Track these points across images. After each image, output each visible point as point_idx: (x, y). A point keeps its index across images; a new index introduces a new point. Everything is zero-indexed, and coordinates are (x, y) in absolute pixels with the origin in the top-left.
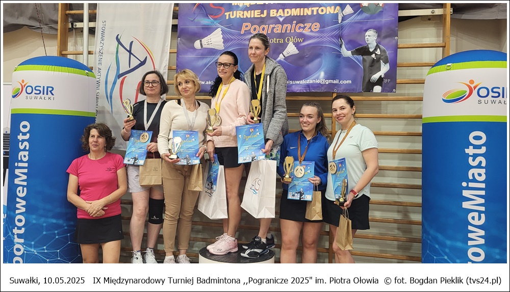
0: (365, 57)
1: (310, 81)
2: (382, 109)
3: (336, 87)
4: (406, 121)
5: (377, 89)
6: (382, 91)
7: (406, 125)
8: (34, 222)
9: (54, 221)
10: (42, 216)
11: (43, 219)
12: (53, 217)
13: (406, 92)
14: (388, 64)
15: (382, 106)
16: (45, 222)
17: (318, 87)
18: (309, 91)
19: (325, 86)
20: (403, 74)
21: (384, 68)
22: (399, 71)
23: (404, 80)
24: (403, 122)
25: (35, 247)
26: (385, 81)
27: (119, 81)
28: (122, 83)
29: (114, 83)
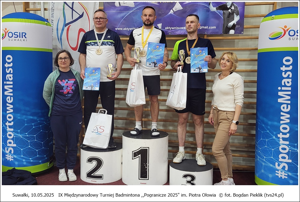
0: (224, 11)
2: (235, 44)
3: (206, 31)
4: (250, 52)
5: (232, 32)
6: (235, 33)
7: (250, 54)
8: (19, 118)
9: (31, 117)
10: (24, 114)
11: (24, 116)
12: (31, 115)
13: (250, 33)
14: (239, 16)
15: (235, 42)
16: (26, 118)
19: (200, 30)
20: (248, 23)
21: (237, 18)
22: (246, 20)
23: (248, 26)
24: (248, 52)
25: (21, 133)
26: (237, 26)
27: (66, 28)
28: (68, 29)
29: (63, 30)
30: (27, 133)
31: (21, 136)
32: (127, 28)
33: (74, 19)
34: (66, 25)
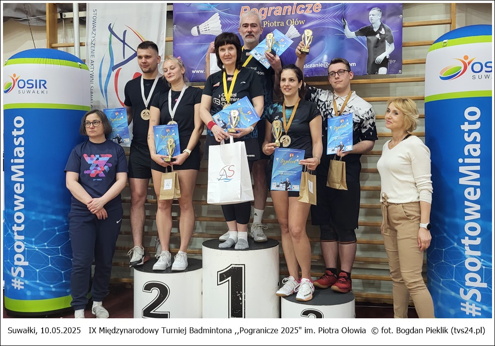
0: (369, 38)
1: (312, 65)
2: (391, 91)
5: (383, 71)
8: (33, 218)
9: (54, 217)
10: (41, 212)
11: (42, 216)
12: (53, 213)
13: (412, 73)
14: (393, 44)
15: (390, 88)
16: (44, 218)
17: (321, 71)
18: (312, 76)
20: (408, 55)
21: (389, 49)
22: (405, 51)
23: (409, 61)
25: (36, 243)
27: (114, 73)
28: (117, 75)
29: (109, 76)
30: (46, 244)
31: (36, 248)
33: (126, 58)
34: (113, 68)
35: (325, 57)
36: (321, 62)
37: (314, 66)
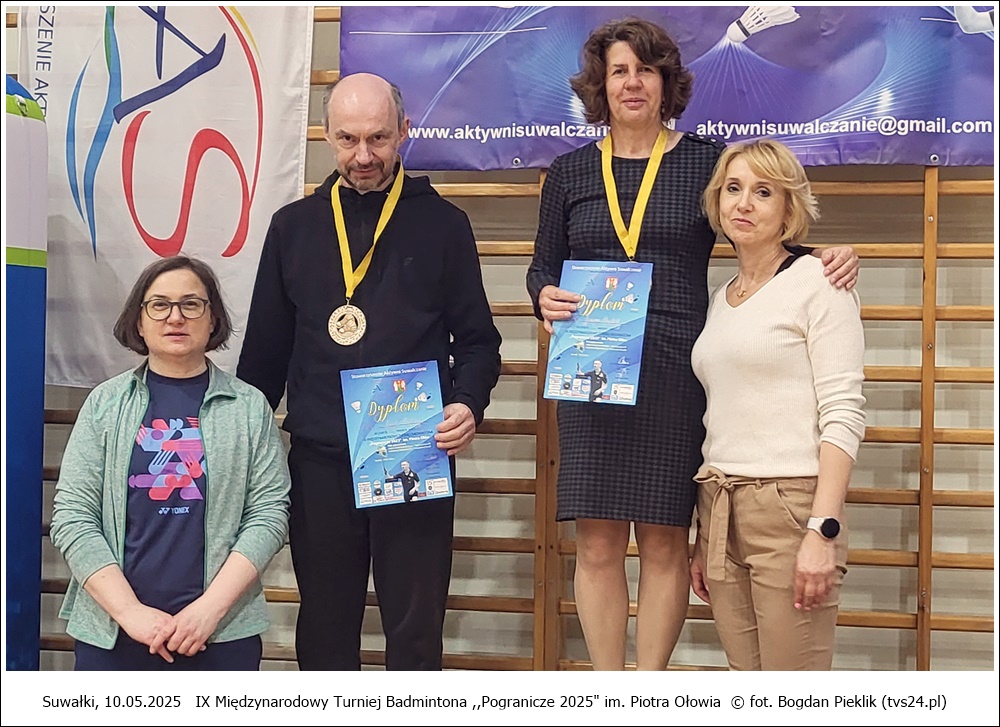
1: (840, 124)
3: (936, 147)
17: (871, 145)
18: (836, 161)
19: (897, 144)
27: (119, 130)
28: (132, 136)
29: (102, 136)
32: (478, 130)
33: (167, 77)
34: (119, 110)
35: (885, 99)
36: (869, 114)
37: (845, 127)
